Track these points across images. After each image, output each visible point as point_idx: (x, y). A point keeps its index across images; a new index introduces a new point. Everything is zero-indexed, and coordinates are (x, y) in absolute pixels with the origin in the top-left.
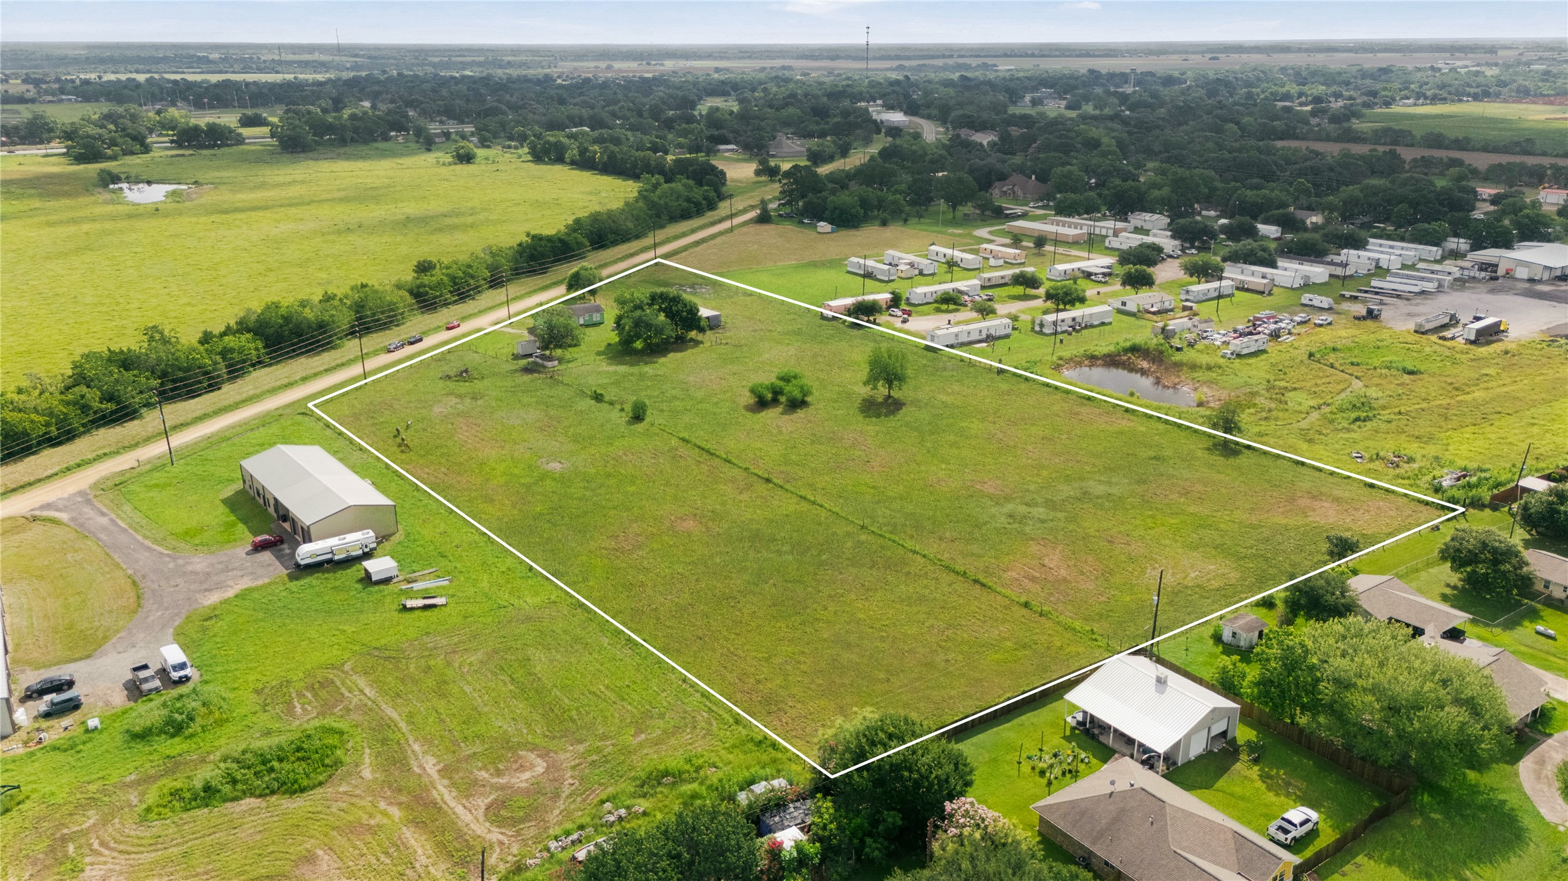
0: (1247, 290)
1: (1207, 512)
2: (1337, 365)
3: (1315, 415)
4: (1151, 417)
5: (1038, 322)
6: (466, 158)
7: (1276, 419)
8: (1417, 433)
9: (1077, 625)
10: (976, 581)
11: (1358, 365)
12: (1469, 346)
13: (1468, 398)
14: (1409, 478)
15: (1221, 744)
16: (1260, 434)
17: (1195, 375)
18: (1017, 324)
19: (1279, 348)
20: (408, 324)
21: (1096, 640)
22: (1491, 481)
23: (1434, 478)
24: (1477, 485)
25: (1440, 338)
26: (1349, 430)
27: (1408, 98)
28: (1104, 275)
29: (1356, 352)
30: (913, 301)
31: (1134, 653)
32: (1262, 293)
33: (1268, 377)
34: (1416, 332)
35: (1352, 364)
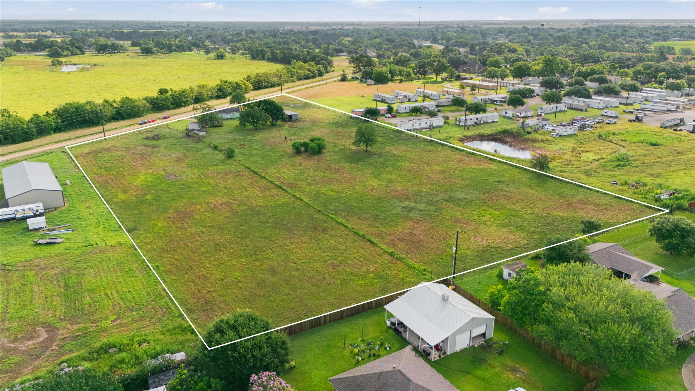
0: (574, 109)
1: (518, 209)
2: (613, 141)
3: (596, 163)
4: (503, 162)
5: (458, 119)
6: (220, 57)
7: (572, 165)
8: (651, 173)
9: (417, 266)
10: (369, 240)
11: (625, 141)
12: (689, 134)
13: (685, 157)
14: (642, 194)
15: (481, 341)
16: (561, 171)
17: (534, 144)
18: (447, 121)
19: (584, 133)
20: (145, 117)
21: (425, 275)
22: (690, 197)
23: (657, 194)
24: (682, 198)
25: (674, 130)
26: (612, 171)
27: (676, 37)
28: (501, 102)
29: (625, 135)
30: (399, 111)
31: (437, 282)
32: (582, 110)
33: (574, 146)
34: (661, 127)
35: (622, 140)
